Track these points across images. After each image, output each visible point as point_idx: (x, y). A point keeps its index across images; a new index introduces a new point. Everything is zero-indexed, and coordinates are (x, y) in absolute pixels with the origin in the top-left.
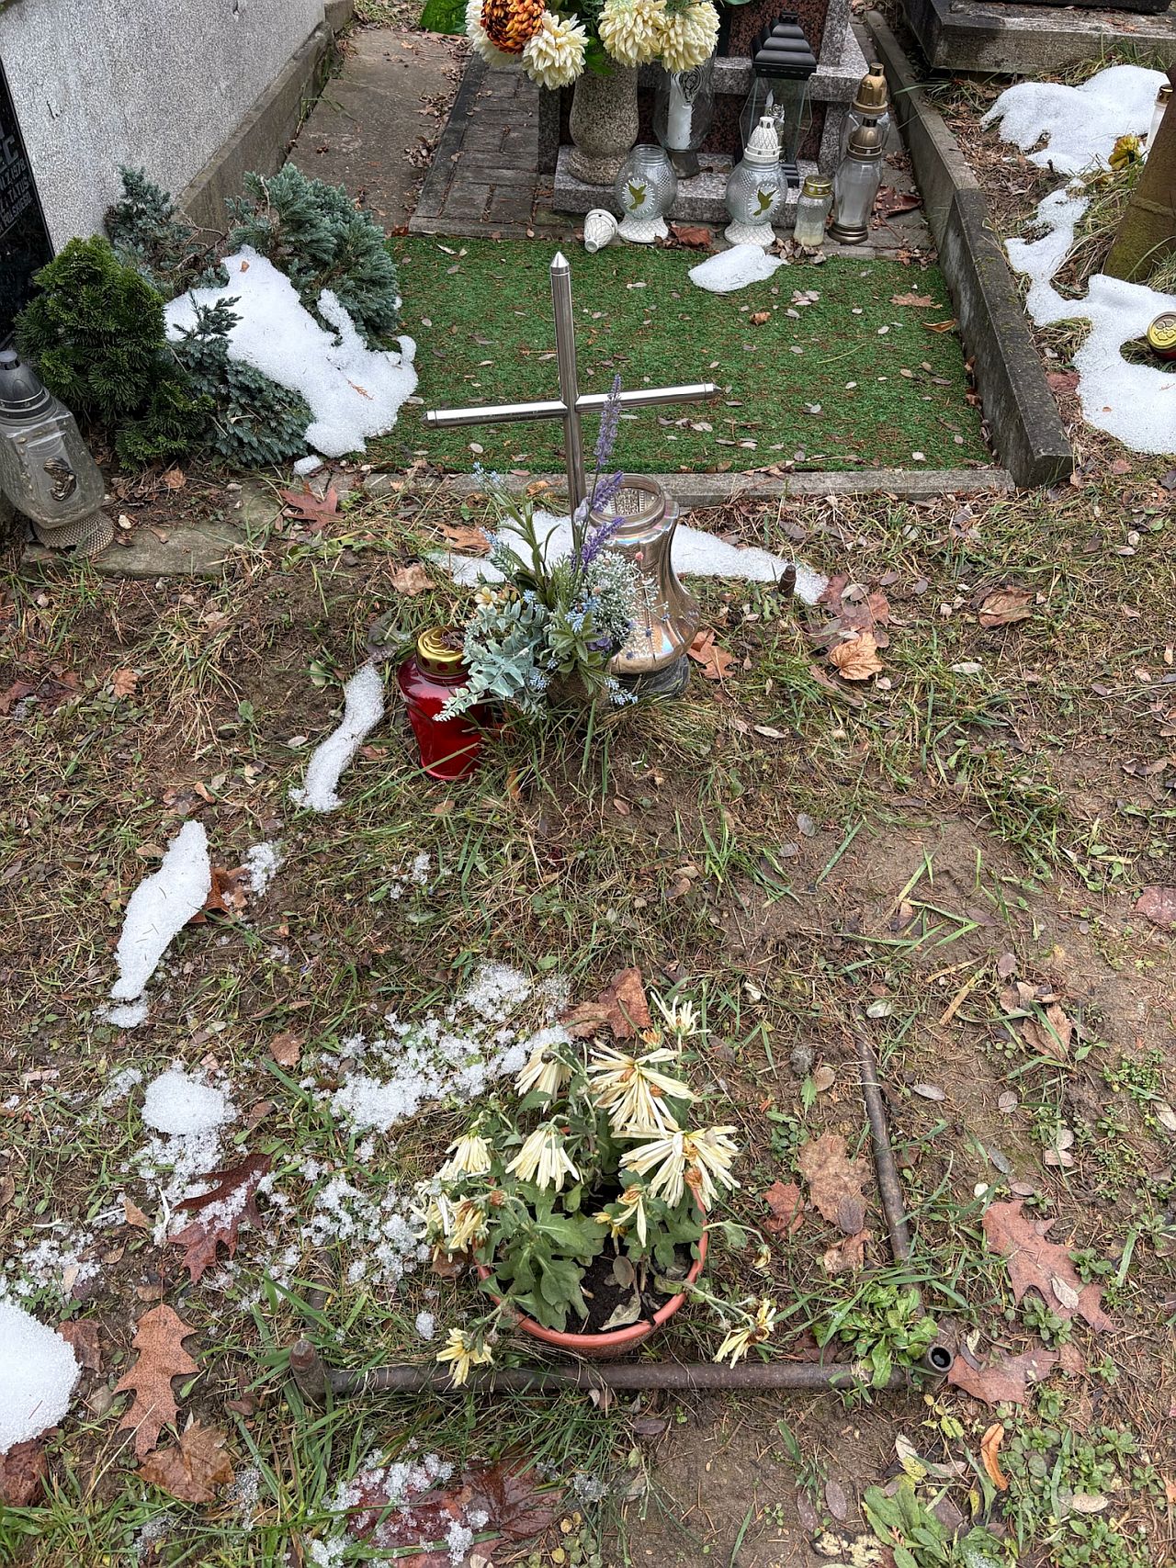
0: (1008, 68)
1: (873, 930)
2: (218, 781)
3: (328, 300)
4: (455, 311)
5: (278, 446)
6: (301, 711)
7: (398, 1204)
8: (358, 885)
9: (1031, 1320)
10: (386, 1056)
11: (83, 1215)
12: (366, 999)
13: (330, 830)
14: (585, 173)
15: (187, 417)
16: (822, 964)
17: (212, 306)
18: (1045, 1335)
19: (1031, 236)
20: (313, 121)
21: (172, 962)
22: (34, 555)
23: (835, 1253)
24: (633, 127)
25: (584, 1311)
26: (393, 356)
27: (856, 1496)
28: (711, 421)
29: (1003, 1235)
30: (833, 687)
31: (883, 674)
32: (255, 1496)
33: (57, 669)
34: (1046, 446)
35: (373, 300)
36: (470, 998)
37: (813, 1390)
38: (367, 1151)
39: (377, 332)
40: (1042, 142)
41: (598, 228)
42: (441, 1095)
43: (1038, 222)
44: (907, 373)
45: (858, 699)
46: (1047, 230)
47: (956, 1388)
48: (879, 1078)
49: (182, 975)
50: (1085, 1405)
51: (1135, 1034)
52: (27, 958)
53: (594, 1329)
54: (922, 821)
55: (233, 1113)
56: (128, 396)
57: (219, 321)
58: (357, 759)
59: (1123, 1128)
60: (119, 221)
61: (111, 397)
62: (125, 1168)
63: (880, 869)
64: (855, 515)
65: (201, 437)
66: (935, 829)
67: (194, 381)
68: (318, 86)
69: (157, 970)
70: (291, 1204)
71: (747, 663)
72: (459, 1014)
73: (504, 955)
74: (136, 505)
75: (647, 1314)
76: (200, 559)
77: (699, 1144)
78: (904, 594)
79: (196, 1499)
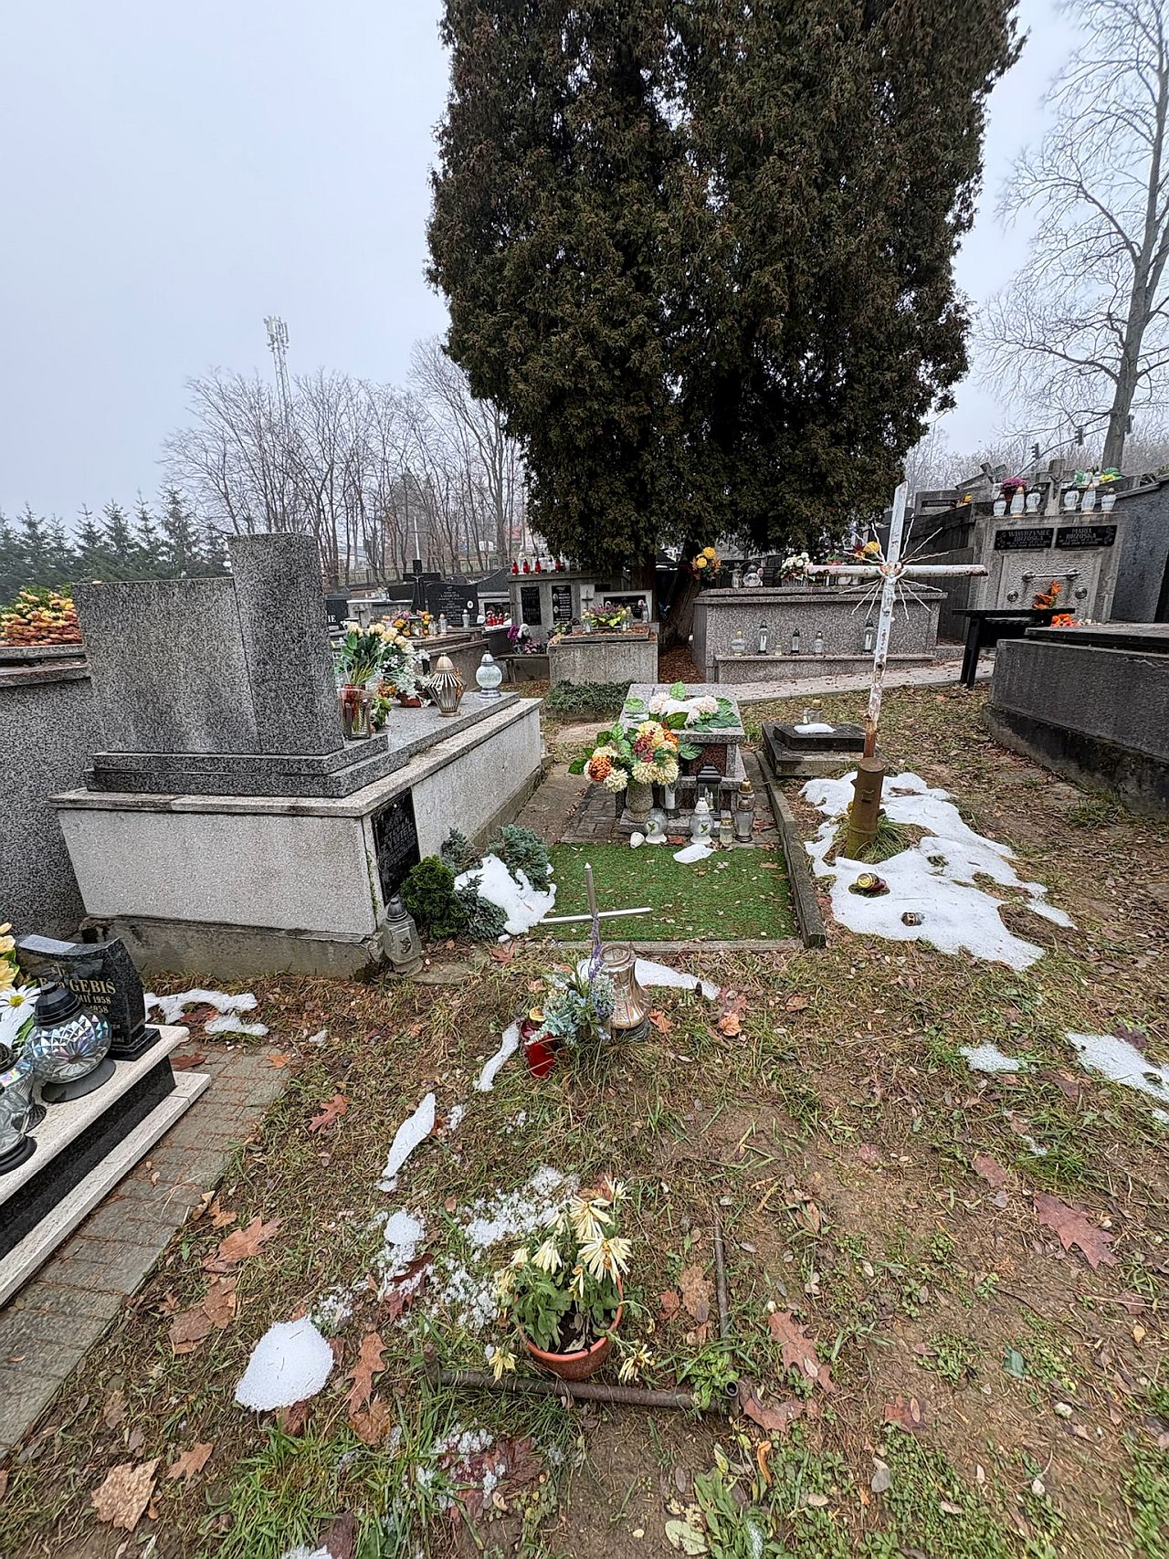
0: (808, 774)
1: (725, 1160)
2: (445, 1075)
3: (519, 872)
4: (574, 872)
5: (493, 931)
6: (483, 1045)
7: (487, 1286)
8: (493, 1127)
9: (791, 1381)
10: (493, 1210)
11: (350, 1285)
12: (489, 1181)
13: (487, 1100)
14: (633, 819)
15: (458, 920)
16: (700, 1174)
17: (473, 877)
18: (798, 1391)
19: (815, 840)
20: (532, 800)
21: (411, 1161)
22: (391, 976)
23: (693, 1334)
24: (651, 803)
25: (558, 1341)
26: (545, 893)
27: (691, 1480)
28: (675, 919)
29: (780, 1331)
30: (719, 1039)
31: (743, 1032)
32: (398, 1443)
33: (390, 1024)
34: (813, 930)
35: (537, 872)
36: (533, 1183)
37: (674, 1408)
38: (477, 1256)
39: (539, 884)
40: (824, 802)
41: (636, 839)
42: (515, 1232)
43: (818, 835)
44: (763, 897)
45: (730, 1045)
46: (822, 837)
47: (748, 1417)
48: (722, 1237)
49: (414, 1168)
50: (817, 1439)
51: (853, 1222)
52: (352, 1156)
53: (561, 1353)
54: (754, 1105)
55: (423, 1235)
56: (437, 912)
57: (475, 883)
58: (504, 1068)
59: (845, 1273)
60: (446, 847)
61: (430, 912)
62: (373, 1260)
63: (731, 1129)
64: (732, 960)
65: (463, 927)
66: (759, 1109)
67: (463, 905)
68: (535, 787)
69: (403, 1164)
70: (439, 1283)
71: (679, 1027)
72: (528, 1191)
73: (551, 1162)
74: (432, 955)
75: (587, 1346)
76: (454, 978)
77: (611, 1246)
78: (753, 996)
79: (371, 1443)
